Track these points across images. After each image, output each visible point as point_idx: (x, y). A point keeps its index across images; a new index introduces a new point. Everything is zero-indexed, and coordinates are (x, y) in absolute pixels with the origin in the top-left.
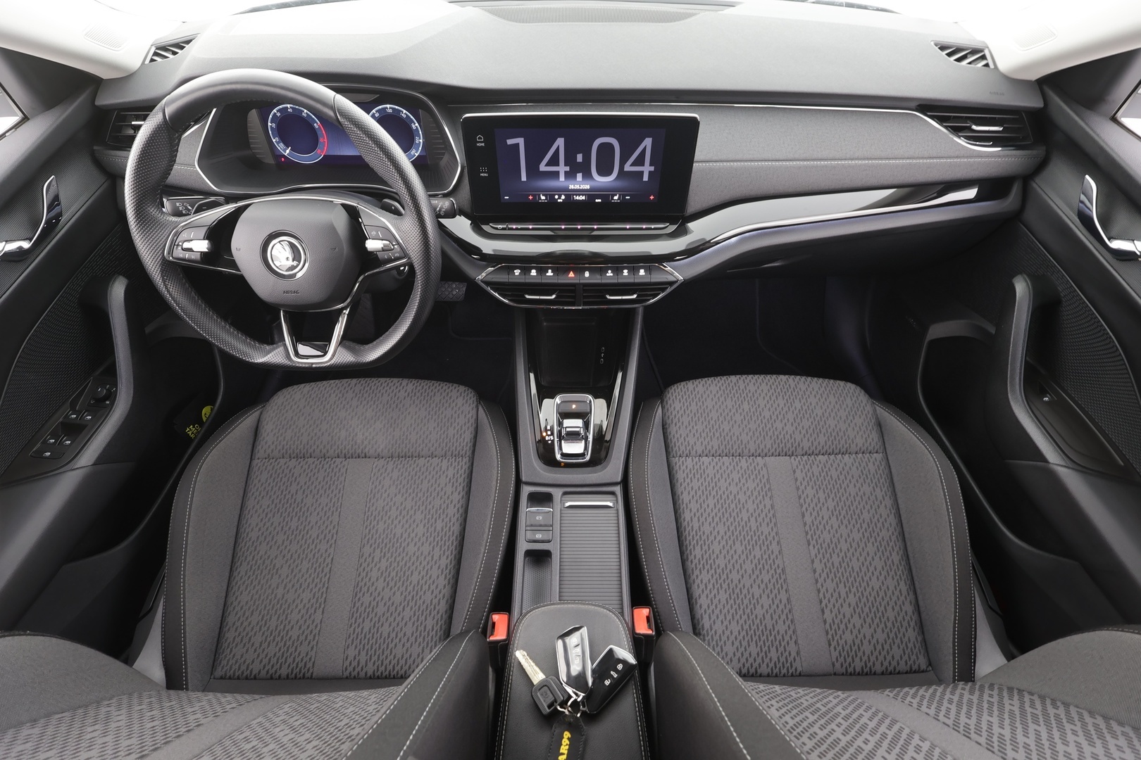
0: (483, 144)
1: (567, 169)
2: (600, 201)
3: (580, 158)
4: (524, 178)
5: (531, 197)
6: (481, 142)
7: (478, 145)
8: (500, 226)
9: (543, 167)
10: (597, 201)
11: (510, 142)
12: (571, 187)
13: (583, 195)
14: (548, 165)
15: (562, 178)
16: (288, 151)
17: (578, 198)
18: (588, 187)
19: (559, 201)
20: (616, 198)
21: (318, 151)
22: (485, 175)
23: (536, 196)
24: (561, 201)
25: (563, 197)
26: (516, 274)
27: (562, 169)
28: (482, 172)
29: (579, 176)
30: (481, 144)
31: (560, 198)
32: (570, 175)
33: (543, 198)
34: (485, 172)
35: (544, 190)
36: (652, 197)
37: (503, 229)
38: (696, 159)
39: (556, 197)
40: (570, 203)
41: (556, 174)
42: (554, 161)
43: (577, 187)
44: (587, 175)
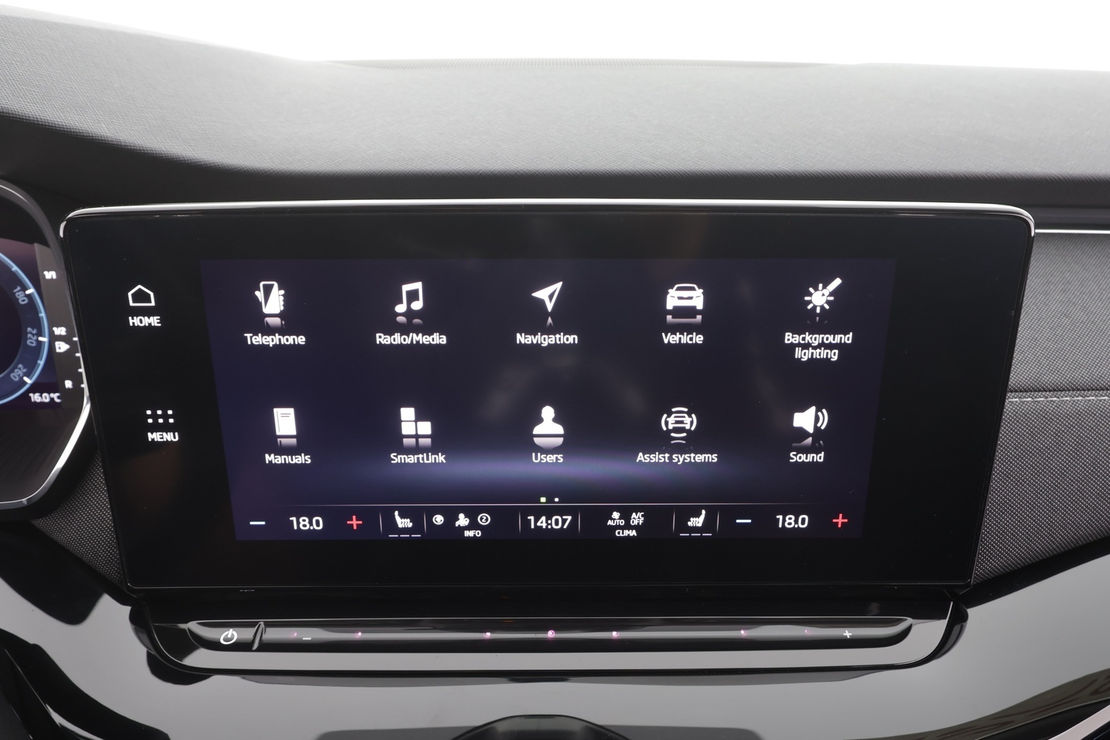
0: (154, 321)
5: (355, 522)
6: (148, 312)
7: (135, 321)
8: (231, 635)
13: (562, 512)
17: (542, 522)
20: (697, 522)
22: (169, 437)
23: (377, 516)
25: (483, 520)
28: (156, 428)
30: (146, 321)
33: (403, 523)
34: (166, 428)
36: (840, 521)
37: (241, 646)
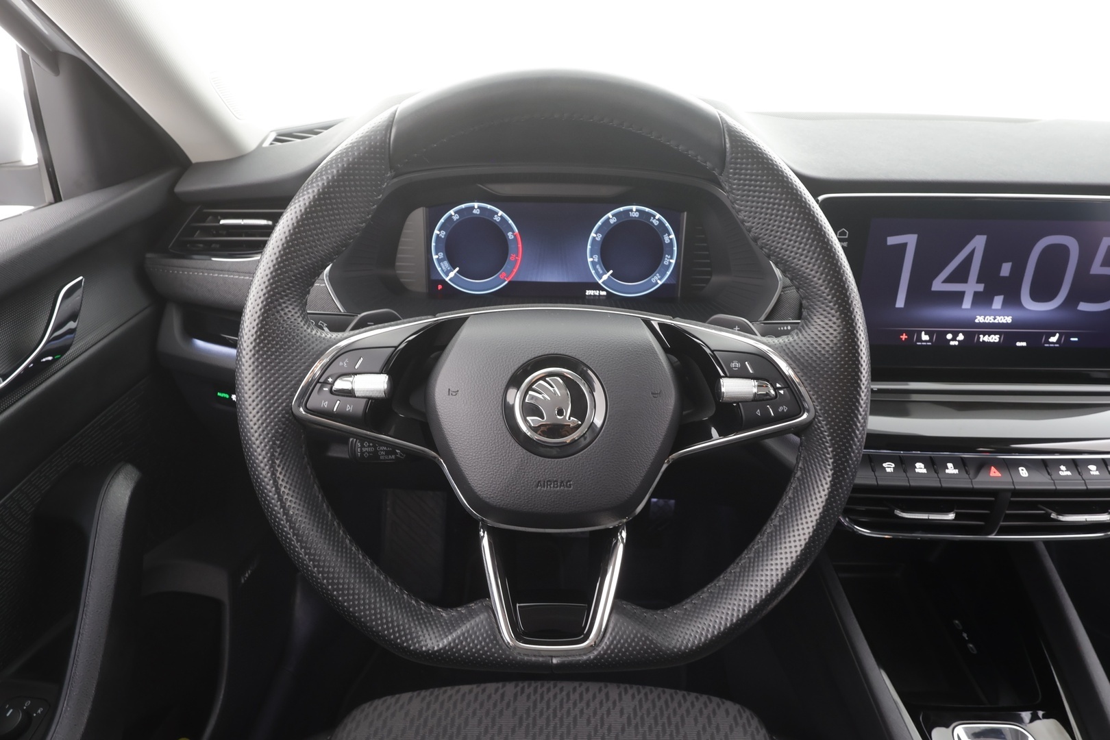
1: (980, 288)
2: (1024, 344)
3: (1006, 270)
4: (900, 303)
5: (904, 336)
9: (938, 285)
10: (1019, 344)
11: (892, 240)
12: (980, 319)
13: (995, 333)
14: (948, 280)
15: (967, 304)
16: (452, 274)
17: (986, 339)
18: (1009, 320)
19: (952, 343)
20: (1054, 339)
21: (501, 274)
23: (914, 334)
24: (956, 343)
25: (961, 337)
26: (888, 470)
27: (971, 287)
29: (998, 302)
31: (954, 339)
32: (982, 300)
33: (925, 337)
35: (927, 325)
39: (949, 336)
40: (972, 347)
41: (959, 296)
42: (960, 275)
43: (989, 319)
44: (1013, 299)
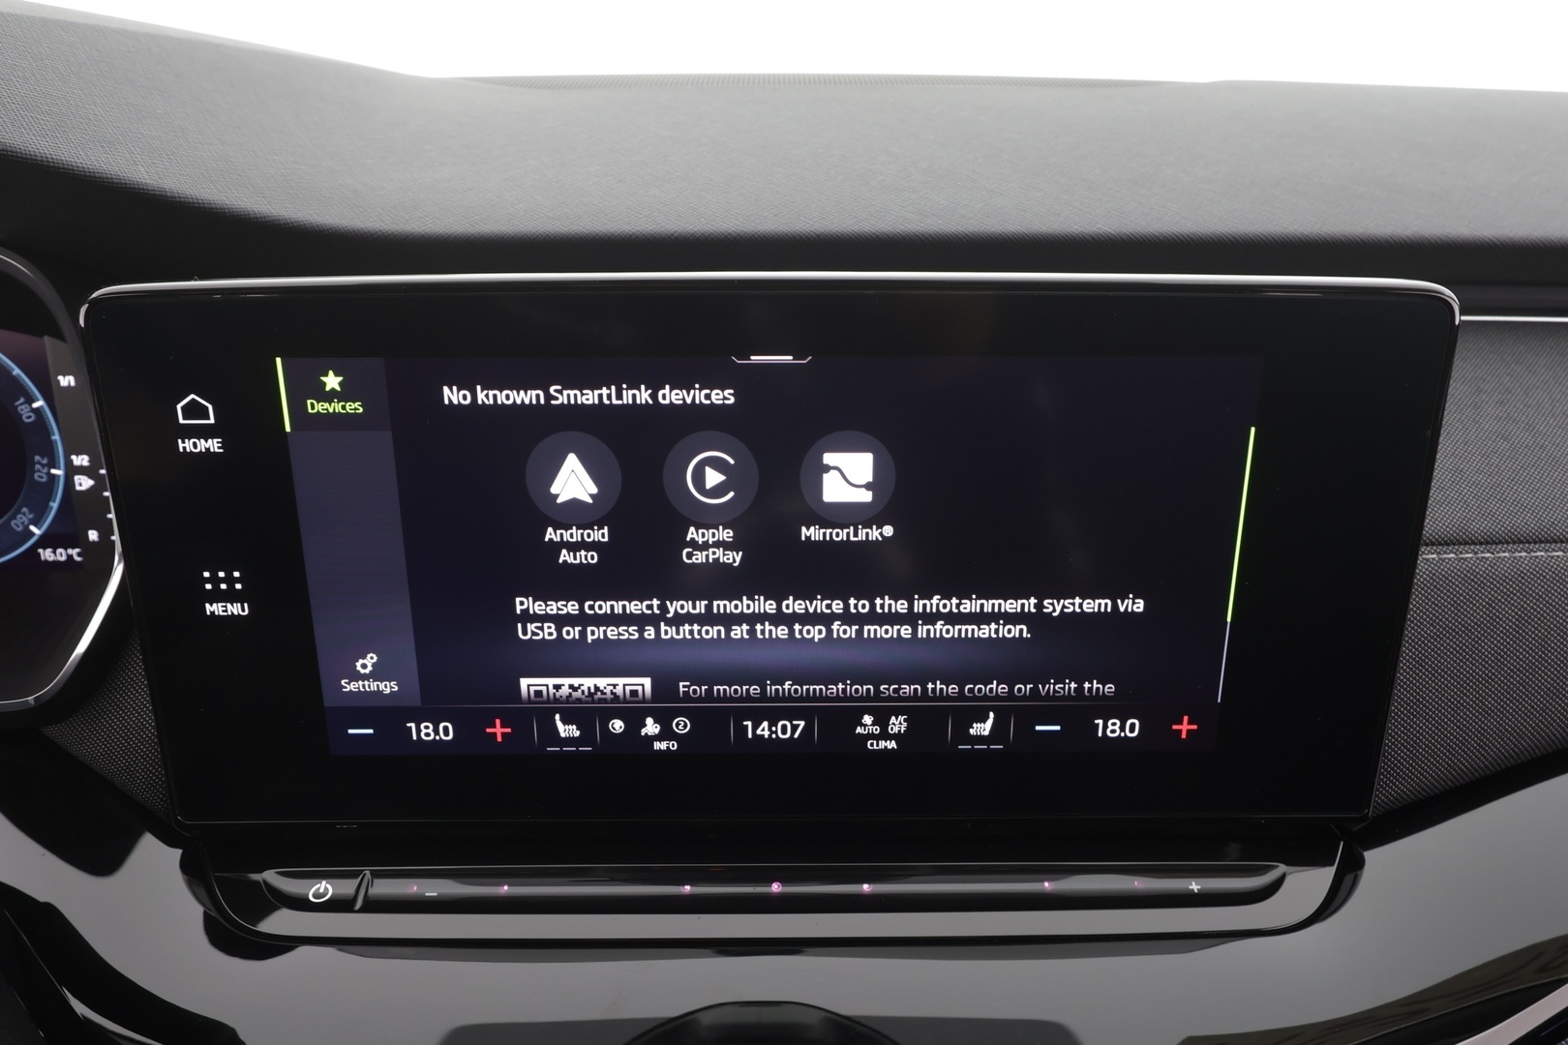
0: (214, 445)
6: (205, 433)
7: (187, 445)
8: (323, 889)
17: (763, 730)
19: (661, 744)
20: (984, 728)
22: (235, 609)
23: (531, 721)
24: (673, 744)
25: (681, 725)
28: (217, 596)
30: (203, 445)
33: (567, 730)
34: (230, 596)
36: (1185, 727)
37: (338, 905)
38: (1431, 526)
